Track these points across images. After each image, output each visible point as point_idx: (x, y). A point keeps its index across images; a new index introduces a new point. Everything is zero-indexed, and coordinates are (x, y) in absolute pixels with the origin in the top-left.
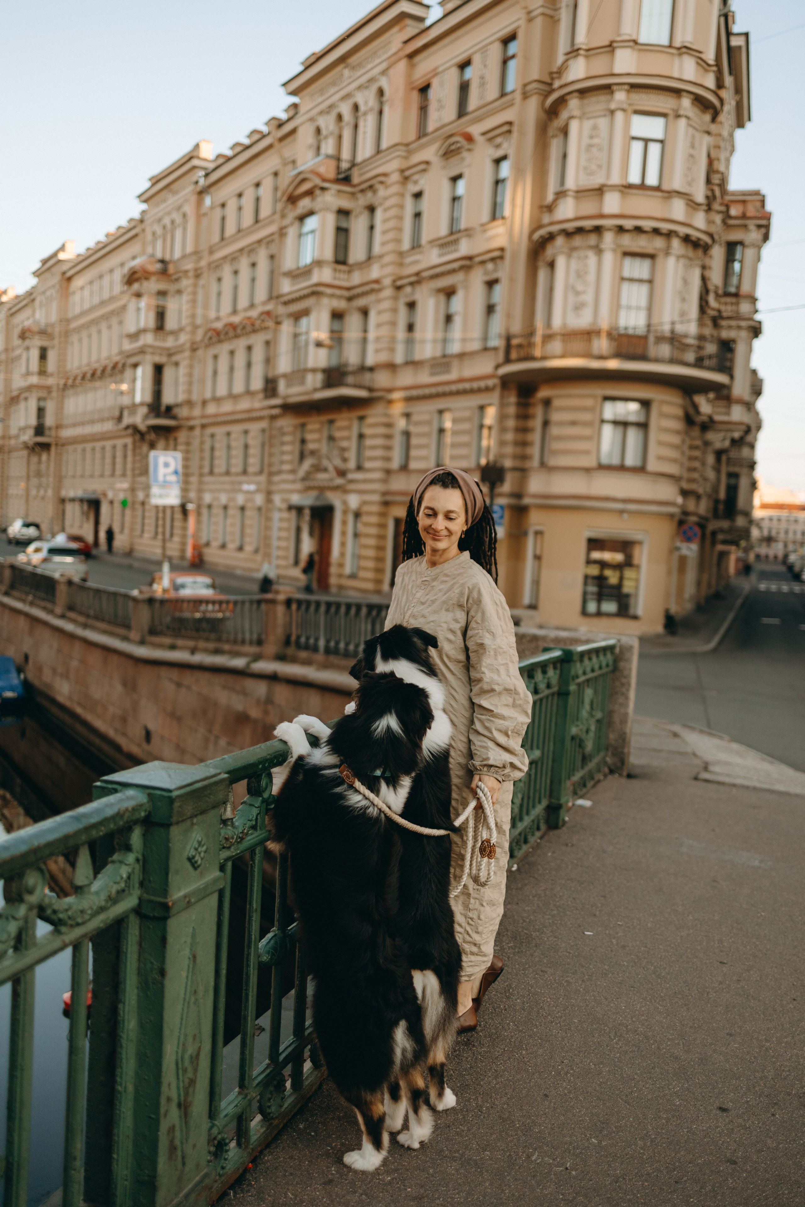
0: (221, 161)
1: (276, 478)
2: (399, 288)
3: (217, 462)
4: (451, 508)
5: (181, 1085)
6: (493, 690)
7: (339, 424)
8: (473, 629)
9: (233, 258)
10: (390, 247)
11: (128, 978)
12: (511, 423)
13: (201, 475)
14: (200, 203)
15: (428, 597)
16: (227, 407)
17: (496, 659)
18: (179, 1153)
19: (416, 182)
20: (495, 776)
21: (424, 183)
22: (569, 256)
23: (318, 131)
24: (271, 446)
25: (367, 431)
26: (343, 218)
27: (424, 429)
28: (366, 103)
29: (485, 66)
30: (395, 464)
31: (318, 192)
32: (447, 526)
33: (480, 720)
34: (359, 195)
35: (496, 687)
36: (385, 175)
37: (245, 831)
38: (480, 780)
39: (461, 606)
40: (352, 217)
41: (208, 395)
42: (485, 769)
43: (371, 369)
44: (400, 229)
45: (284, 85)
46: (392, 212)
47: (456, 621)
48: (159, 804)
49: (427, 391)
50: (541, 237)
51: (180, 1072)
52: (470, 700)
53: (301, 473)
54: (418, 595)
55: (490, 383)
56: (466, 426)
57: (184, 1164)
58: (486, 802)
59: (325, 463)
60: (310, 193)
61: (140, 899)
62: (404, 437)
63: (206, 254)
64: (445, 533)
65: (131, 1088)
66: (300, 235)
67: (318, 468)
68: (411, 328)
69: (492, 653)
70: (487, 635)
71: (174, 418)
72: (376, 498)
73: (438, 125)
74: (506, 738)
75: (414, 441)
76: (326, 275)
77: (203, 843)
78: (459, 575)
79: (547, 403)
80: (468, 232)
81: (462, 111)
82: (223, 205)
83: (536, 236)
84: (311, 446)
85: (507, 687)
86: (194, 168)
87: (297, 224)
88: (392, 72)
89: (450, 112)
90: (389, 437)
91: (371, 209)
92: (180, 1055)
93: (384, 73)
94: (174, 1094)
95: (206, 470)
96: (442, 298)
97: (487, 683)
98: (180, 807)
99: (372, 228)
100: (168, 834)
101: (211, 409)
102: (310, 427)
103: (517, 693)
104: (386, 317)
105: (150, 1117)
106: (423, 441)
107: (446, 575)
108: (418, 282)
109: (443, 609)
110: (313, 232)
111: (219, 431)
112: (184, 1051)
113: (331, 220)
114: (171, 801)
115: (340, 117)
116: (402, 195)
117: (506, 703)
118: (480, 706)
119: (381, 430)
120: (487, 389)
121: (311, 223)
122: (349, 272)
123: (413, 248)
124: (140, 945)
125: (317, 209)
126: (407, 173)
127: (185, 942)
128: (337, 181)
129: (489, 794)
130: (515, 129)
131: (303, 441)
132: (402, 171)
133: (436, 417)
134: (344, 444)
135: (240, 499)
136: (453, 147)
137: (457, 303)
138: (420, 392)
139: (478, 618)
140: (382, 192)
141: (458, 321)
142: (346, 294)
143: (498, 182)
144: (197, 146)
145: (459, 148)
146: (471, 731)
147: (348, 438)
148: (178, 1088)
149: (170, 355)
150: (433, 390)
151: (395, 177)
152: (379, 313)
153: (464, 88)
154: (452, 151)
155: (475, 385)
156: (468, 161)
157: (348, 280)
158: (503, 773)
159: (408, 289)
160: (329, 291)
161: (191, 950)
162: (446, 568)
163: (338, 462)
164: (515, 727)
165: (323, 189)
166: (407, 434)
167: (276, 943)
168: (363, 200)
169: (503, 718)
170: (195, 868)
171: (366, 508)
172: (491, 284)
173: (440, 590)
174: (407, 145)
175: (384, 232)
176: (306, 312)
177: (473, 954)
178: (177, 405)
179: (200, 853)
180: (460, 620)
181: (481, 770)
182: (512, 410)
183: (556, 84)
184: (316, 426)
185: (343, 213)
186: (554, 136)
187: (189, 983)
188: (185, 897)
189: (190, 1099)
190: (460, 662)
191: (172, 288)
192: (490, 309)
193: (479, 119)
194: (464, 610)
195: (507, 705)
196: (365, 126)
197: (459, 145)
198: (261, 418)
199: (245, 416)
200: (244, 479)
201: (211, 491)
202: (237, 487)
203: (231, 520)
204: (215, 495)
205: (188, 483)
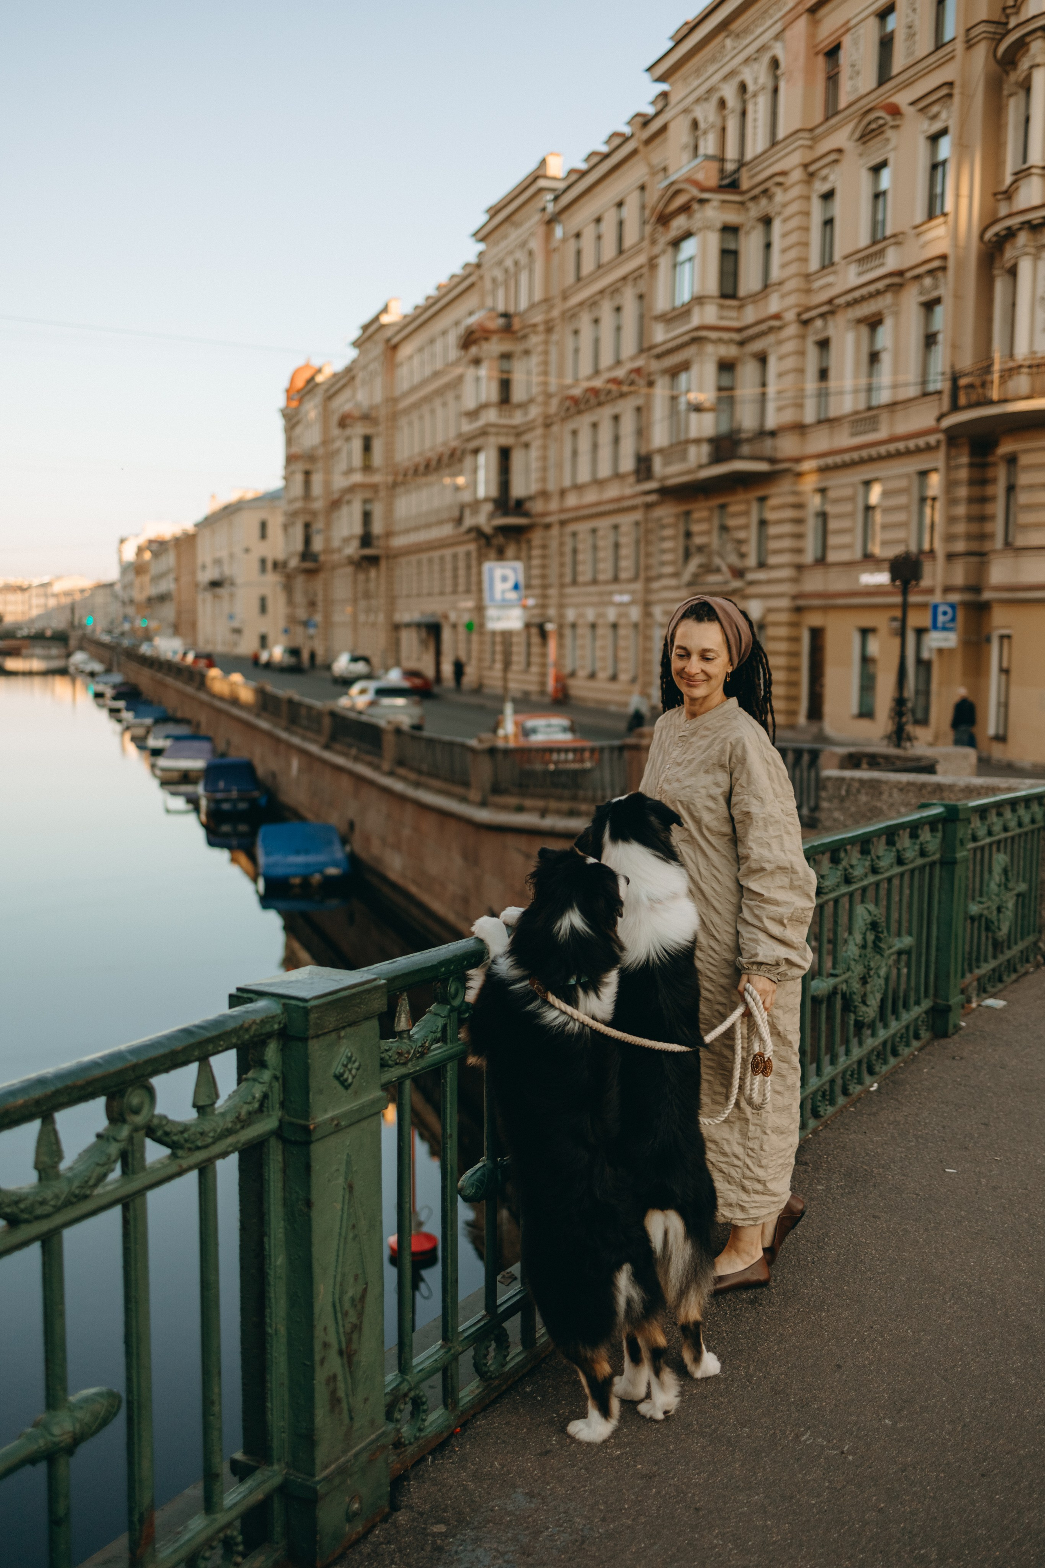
1: (655, 585)
2: (806, 323)
3: (580, 568)
4: (707, 646)
5: (341, 1330)
6: (763, 869)
7: (733, 509)
8: (738, 794)
9: (592, 303)
10: (793, 269)
11: (272, 1208)
12: (963, 492)
13: (562, 586)
15: (684, 756)
16: (591, 496)
17: (766, 831)
18: (344, 1405)
19: (825, 179)
20: (767, 975)
21: (835, 178)
22: (1036, 258)
23: (695, 124)
24: (648, 543)
25: (770, 516)
26: (729, 237)
27: (847, 508)
28: (756, 80)
29: (914, 10)
30: (809, 557)
31: (696, 206)
32: (704, 668)
33: (748, 906)
34: (750, 205)
35: (767, 866)
36: (784, 173)
37: (427, 1045)
38: (749, 981)
39: (722, 766)
40: (742, 234)
41: (567, 482)
42: (755, 967)
43: (773, 434)
44: (806, 244)
45: (649, 69)
46: (794, 223)
47: (717, 785)
48: (294, 1014)
49: (847, 457)
50: (997, 235)
51: (339, 1315)
52: (737, 881)
53: (687, 576)
54: (675, 754)
55: (932, 439)
56: (902, 500)
57: (351, 1419)
58: (755, 1008)
59: (717, 561)
60: (685, 209)
61: (280, 1121)
62: (820, 520)
63: (557, 301)
64: (702, 677)
65: (282, 1330)
66: (675, 266)
67: (708, 569)
68: (823, 374)
69: (761, 823)
70: (754, 801)
71: (526, 514)
72: (784, 603)
73: (853, 98)
74: (781, 928)
75: (832, 525)
76: (709, 314)
77: (353, 1059)
78: (722, 727)
79: (1012, 460)
80: (897, 239)
81: (884, 75)
82: (578, 235)
83: (989, 235)
84: (698, 540)
85: (781, 865)
87: (670, 250)
88: (788, 34)
89: (867, 79)
90: (799, 521)
91: (767, 221)
92: (337, 1296)
93: (777, 37)
94: (332, 1339)
95: (568, 579)
96: (864, 331)
97: (755, 860)
98: (318, 1018)
99: (768, 246)
100: (306, 1049)
101: (572, 500)
102: (696, 515)
103: (794, 871)
104: (790, 363)
105: (305, 1364)
106: (846, 524)
107: (707, 729)
108: (832, 313)
109: (702, 771)
110: (690, 259)
111: (583, 528)
112: (342, 1293)
113: (713, 240)
114: (306, 1012)
115: (722, 103)
116: (808, 198)
117: (780, 884)
118: (749, 890)
119: (789, 513)
120: (929, 448)
121: (689, 248)
122: (741, 307)
123: (823, 268)
124: (284, 1172)
125: (694, 230)
126: (812, 168)
127: (338, 1170)
128: (720, 189)
129: (758, 997)
130: (956, 91)
131: (688, 535)
132: (806, 166)
133: (861, 489)
134: (741, 535)
135: (611, 614)
136: (873, 126)
137: (885, 337)
138: (838, 459)
139: (743, 780)
140: (780, 197)
141: (886, 359)
142: (736, 336)
143: (935, 166)
144: (543, 162)
145: (881, 126)
146: (739, 920)
147: (746, 527)
148: (338, 1333)
150: (855, 455)
151: (797, 175)
152: (781, 358)
153: (886, 44)
154: (873, 130)
155: (911, 444)
156: (893, 143)
157: (738, 319)
158: (777, 971)
159: (819, 323)
160: (713, 335)
161: (346, 1179)
162: (708, 719)
163: (733, 559)
164: (792, 914)
165: (702, 201)
166: (823, 516)
167: (483, 1175)
168: (755, 211)
169: (776, 903)
170: (347, 1087)
171: (772, 618)
172: (929, 306)
173: (699, 747)
174: (811, 130)
175: (784, 251)
176: (685, 366)
177: (757, 1192)
178: (530, 498)
179: (350, 1071)
180: (722, 784)
181: (749, 969)
182: (963, 474)
183: (1013, 22)
184: (704, 514)
185: (730, 230)
186: (1010, 95)
187: (345, 1215)
188: (332, 1119)
189: (354, 1346)
190: (725, 835)
192: (930, 340)
193: (908, 84)
194: (726, 772)
195: (782, 887)
196: (755, 112)
197: (881, 122)
198: (633, 508)
199: (613, 506)
200: (615, 588)
201: (575, 605)
202: (606, 598)
203: (600, 642)
204: (581, 611)
205: (546, 597)
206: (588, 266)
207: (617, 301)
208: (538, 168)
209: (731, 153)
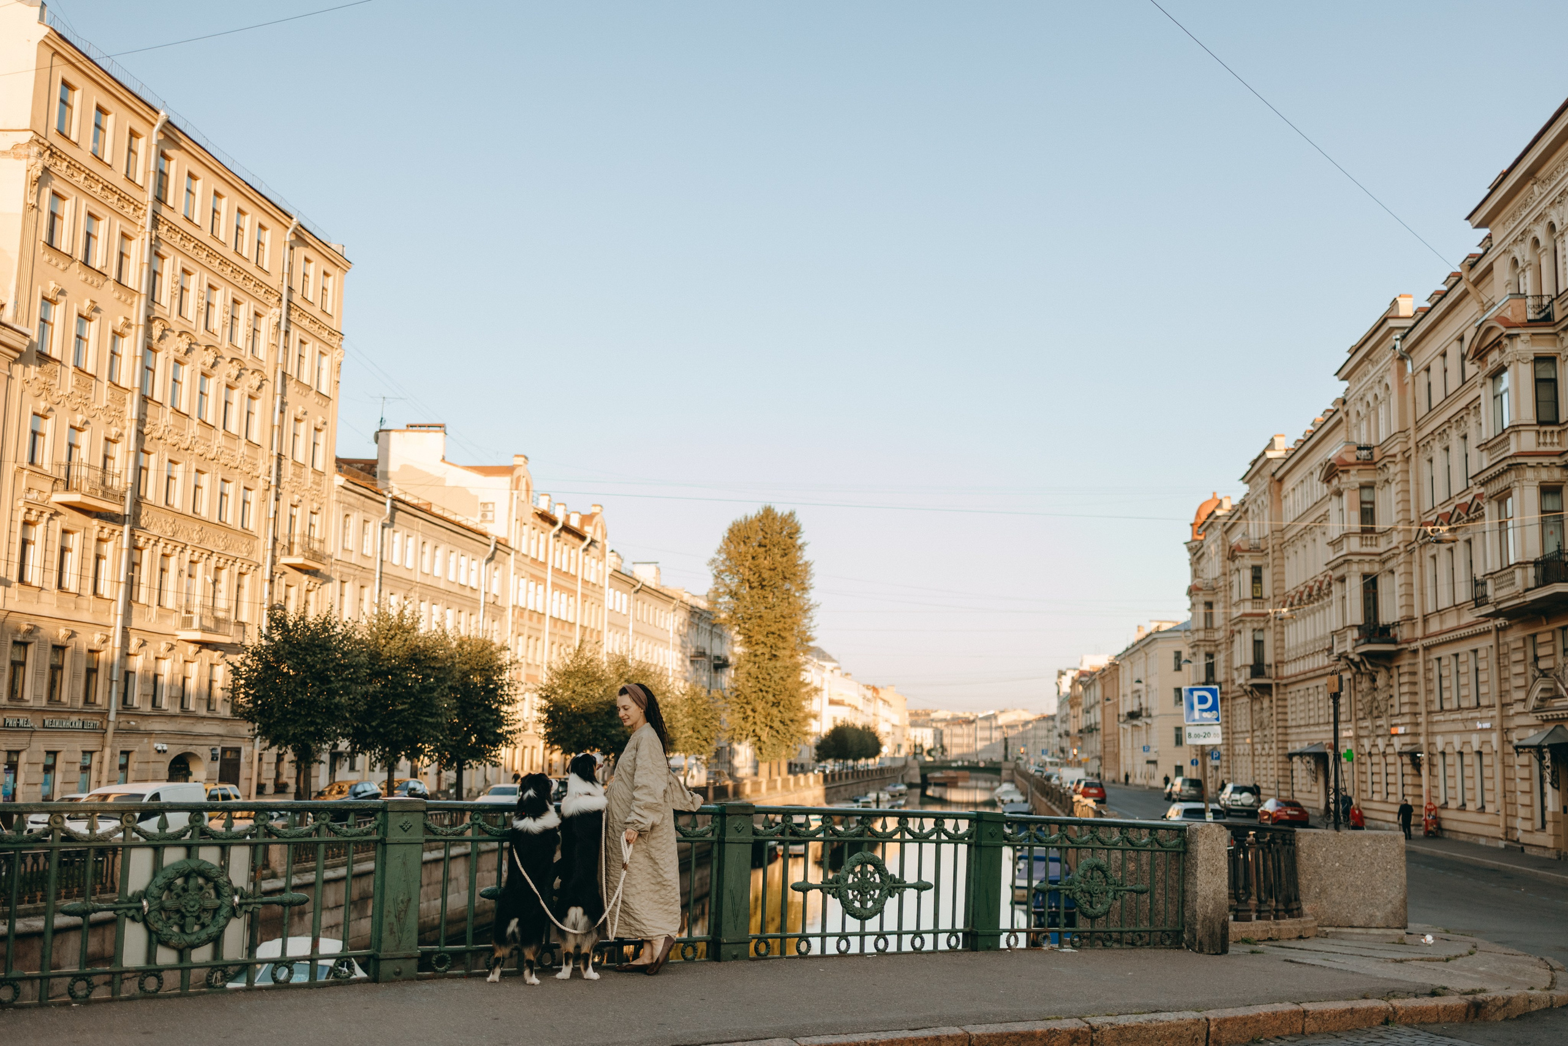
0: (1420, 314)
1: (1509, 712)
3: (1446, 695)
9: (1441, 432)
13: (1429, 713)
14: (1402, 372)
16: (1451, 622)
24: (1502, 667)
26: (1543, 366)
31: (1506, 341)
41: (1430, 609)
45: (1468, 218)
53: (1533, 702)
60: (1497, 344)
63: (1412, 432)
66: (1495, 396)
67: (1554, 694)
71: (1394, 641)
76: (1527, 441)
82: (1428, 370)
84: (1542, 665)
86: (1392, 330)
87: (1489, 382)
95: (1437, 707)
101: (1434, 626)
102: (1540, 639)
110: (1508, 390)
111: (1446, 652)
113: (1526, 372)
115: (1536, 243)
121: (1506, 380)
122: (1560, 433)
125: (1506, 365)
128: (1533, 323)
131: (1536, 659)
135: (1475, 741)
142: (1558, 461)
144: (1395, 302)
149: (1384, 562)
157: (1559, 443)
160: (1532, 461)
165: (1511, 337)
176: (1508, 493)
178: (1397, 624)
184: (1549, 636)
185: (1543, 361)
191: (1379, 478)
198: (1489, 632)
199: (1469, 630)
200: (1477, 714)
201: (1443, 733)
202: (1470, 725)
203: (1468, 772)
204: (1448, 738)
205: (1417, 724)
206: (1437, 397)
207: (1463, 430)
208: (1391, 309)
209: (1547, 289)
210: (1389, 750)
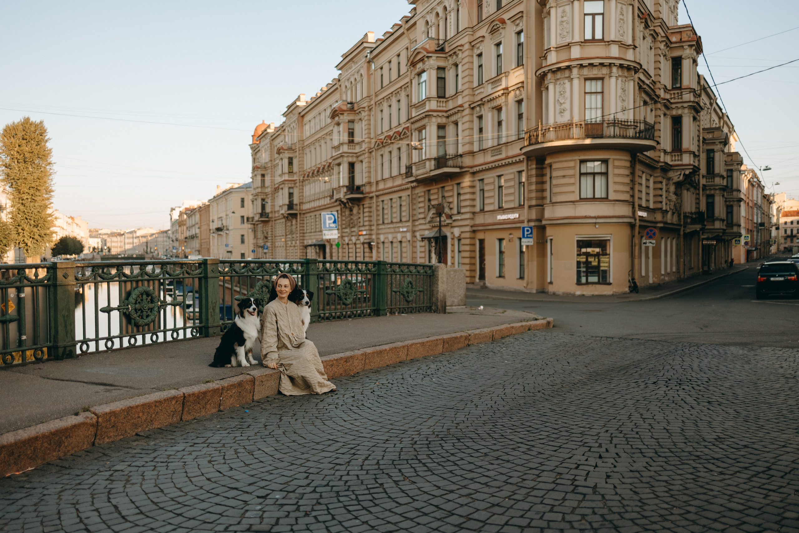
0: (379, 43)
1: (417, 223)
2: (473, 108)
3: (386, 217)
7: (447, 188)
9: (388, 98)
10: (467, 86)
13: (378, 225)
14: (369, 68)
16: (389, 184)
19: (478, 48)
21: (482, 48)
24: (413, 204)
25: (462, 191)
27: (491, 187)
30: (477, 209)
31: (426, 59)
34: (449, 58)
36: (461, 45)
40: (446, 71)
41: (379, 178)
43: (462, 156)
44: (472, 75)
50: (541, 74)
53: (429, 219)
56: (512, 183)
60: (421, 60)
63: (373, 98)
66: (419, 84)
68: (481, 131)
71: (362, 193)
72: (468, 229)
73: (487, 15)
75: (486, 194)
76: (433, 105)
79: (550, 166)
80: (506, 74)
82: (381, 68)
86: (365, 48)
87: (417, 77)
90: (473, 193)
91: (456, 65)
95: (381, 222)
96: (495, 112)
99: (457, 76)
101: (382, 186)
102: (432, 191)
104: (467, 125)
106: (491, 194)
108: (483, 104)
110: (425, 81)
111: (386, 198)
113: (434, 73)
115: (437, 14)
120: (520, 162)
122: (447, 101)
123: (479, 85)
125: (426, 69)
126: (473, 44)
128: (436, 52)
131: (429, 200)
133: (496, 179)
134: (450, 200)
135: (399, 237)
137: (503, 115)
138: (486, 167)
141: (504, 124)
142: (445, 114)
143: (519, 45)
145: (498, 28)
147: (452, 196)
149: (358, 157)
151: (467, 46)
152: (464, 123)
154: (495, 29)
155: (514, 160)
156: (503, 35)
157: (446, 106)
159: (478, 109)
160: (435, 114)
163: (447, 210)
165: (428, 57)
166: (482, 191)
168: (451, 61)
171: (463, 236)
172: (519, 102)
174: (472, 28)
175: (463, 78)
176: (424, 127)
178: (363, 185)
184: (436, 191)
185: (441, 70)
186: (544, 17)
191: (357, 118)
192: (520, 116)
193: (507, 11)
196: (450, 19)
198: (407, 189)
199: (399, 188)
200: (400, 225)
201: (384, 234)
202: (397, 230)
203: (395, 250)
204: (386, 236)
205: (371, 230)
206: (386, 82)
207: (398, 97)
208: (364, 38)
209: (441, 36)
210: (358, 242)
